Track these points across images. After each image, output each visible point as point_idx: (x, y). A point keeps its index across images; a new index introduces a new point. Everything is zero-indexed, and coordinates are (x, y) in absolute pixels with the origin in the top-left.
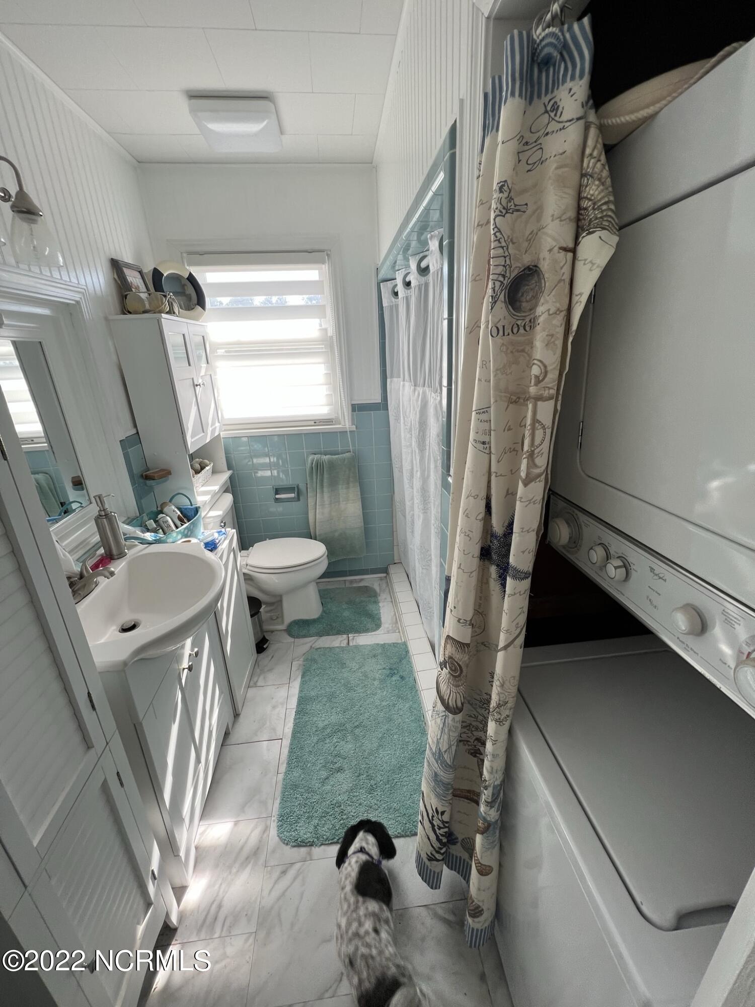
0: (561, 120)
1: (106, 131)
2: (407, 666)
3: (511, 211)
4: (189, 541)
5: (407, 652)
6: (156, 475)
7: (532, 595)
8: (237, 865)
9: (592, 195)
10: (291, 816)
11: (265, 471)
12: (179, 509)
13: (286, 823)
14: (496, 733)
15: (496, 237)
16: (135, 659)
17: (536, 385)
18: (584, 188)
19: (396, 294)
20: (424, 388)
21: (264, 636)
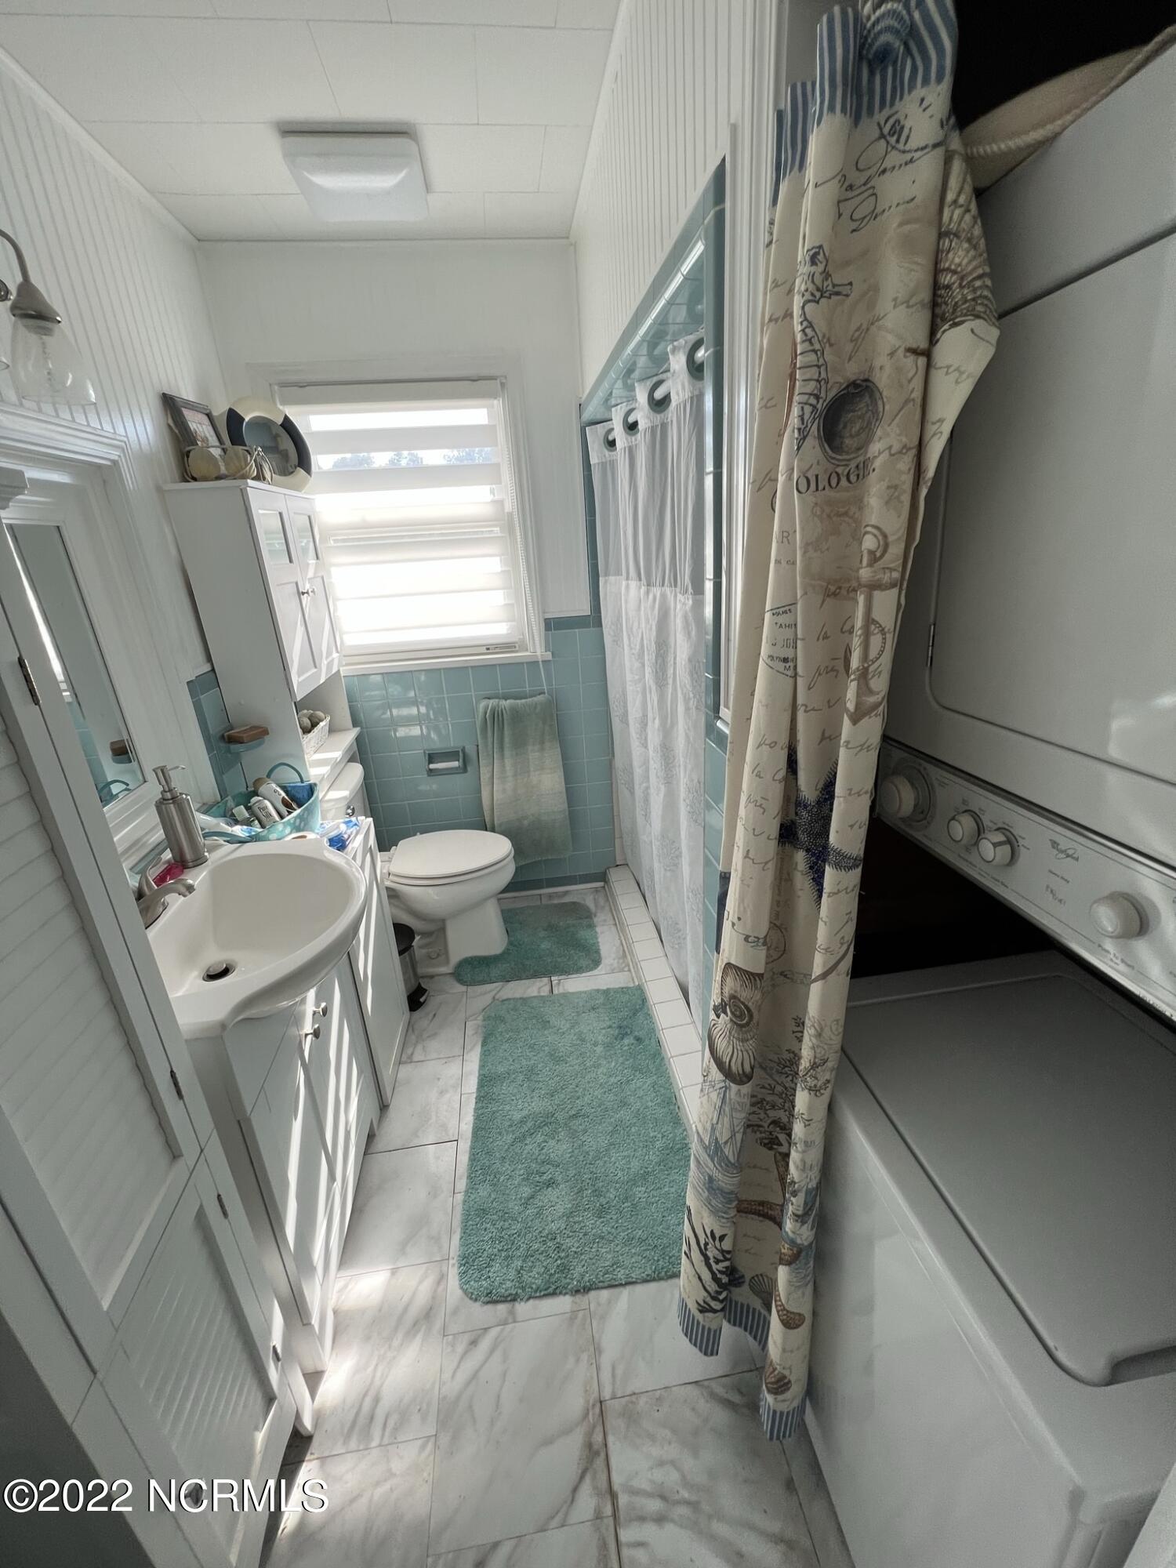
0: (907, 147)
1: (146, 189)
2: (645, 1022)
3: (827, 294)
4: (304, 837)
5: (644, 1000)
6: (245, 735)
7: (863, 893)
8: (400, 1335)
9: (960, 265)
10: (480, 1257)
11: (412, 728)
12: (284, 788)
13: (473, 1268)
14: (810, 1108)
15: (806, 335)
16: (236, 1020)
17: (870, 565)
18: (944, 255)
19: (612, 444)
20: (663, 589)
21: (419, 984)
